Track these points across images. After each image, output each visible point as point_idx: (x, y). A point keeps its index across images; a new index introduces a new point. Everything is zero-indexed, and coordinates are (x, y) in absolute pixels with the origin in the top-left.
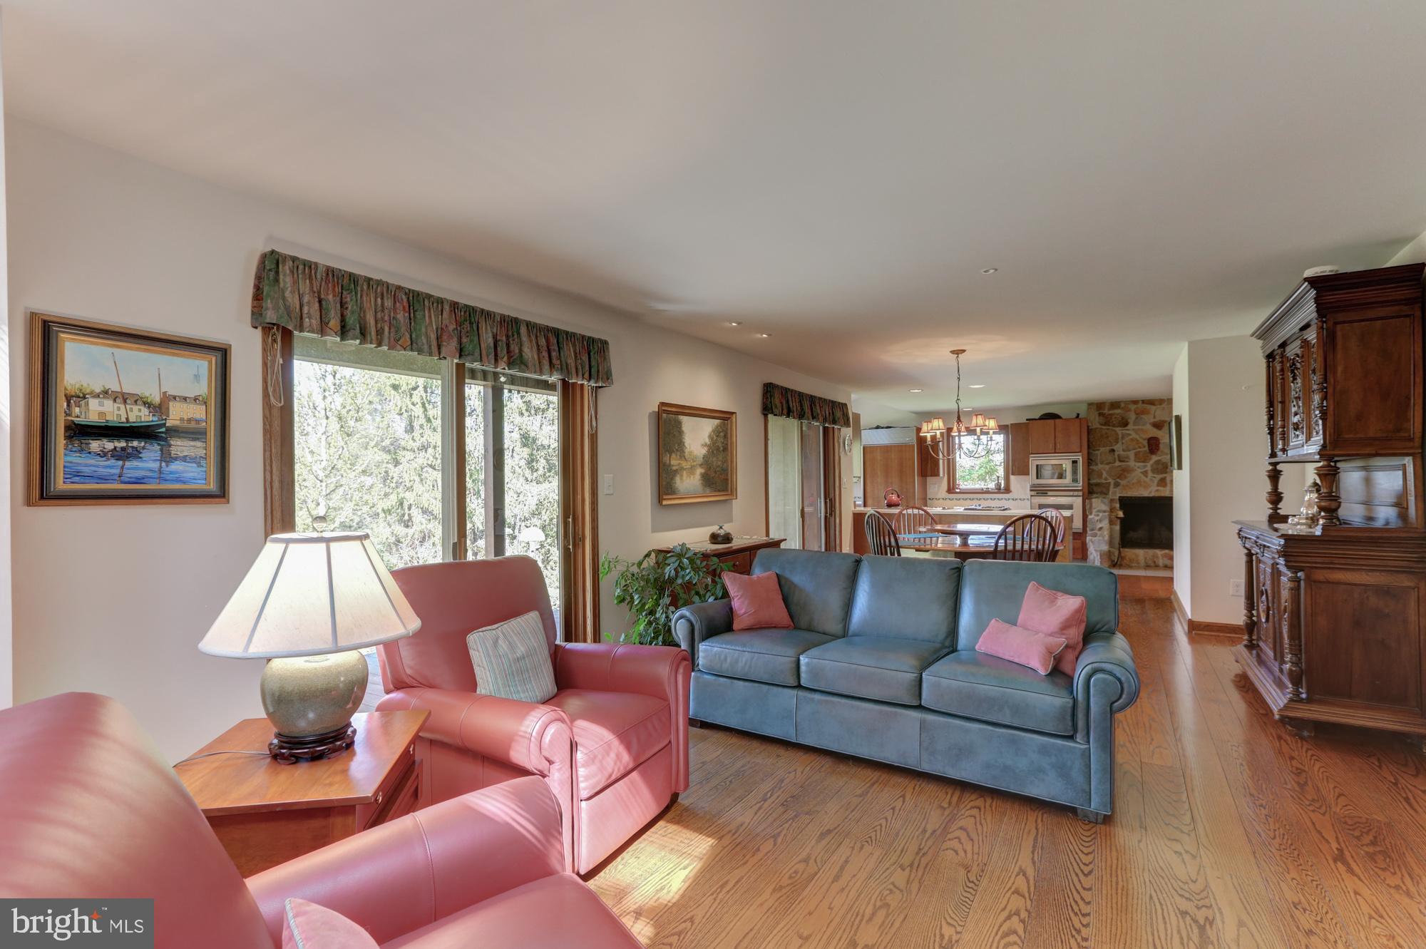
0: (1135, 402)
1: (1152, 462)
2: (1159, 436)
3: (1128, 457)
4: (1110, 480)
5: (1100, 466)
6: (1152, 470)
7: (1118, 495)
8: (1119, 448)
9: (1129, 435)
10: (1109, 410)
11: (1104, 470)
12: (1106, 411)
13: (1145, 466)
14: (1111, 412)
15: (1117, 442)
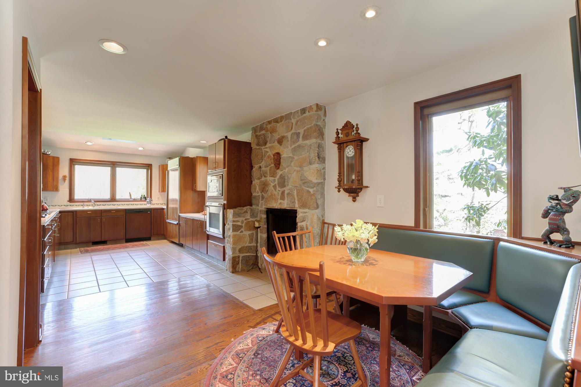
0: (269, 122)
1: (278, 176)
2: (280, 152)
3: (266, 173)
4: (260, 194)
5: (256, 181)
6: (278, 184)
7: (264, 207)
8: (263, 164)
9: (267, 152)
10: (260, 132)
11: (257, 185)
12: (258, 134)
13: (274, 180)
14: (260, 133)
15: (263, 160)
